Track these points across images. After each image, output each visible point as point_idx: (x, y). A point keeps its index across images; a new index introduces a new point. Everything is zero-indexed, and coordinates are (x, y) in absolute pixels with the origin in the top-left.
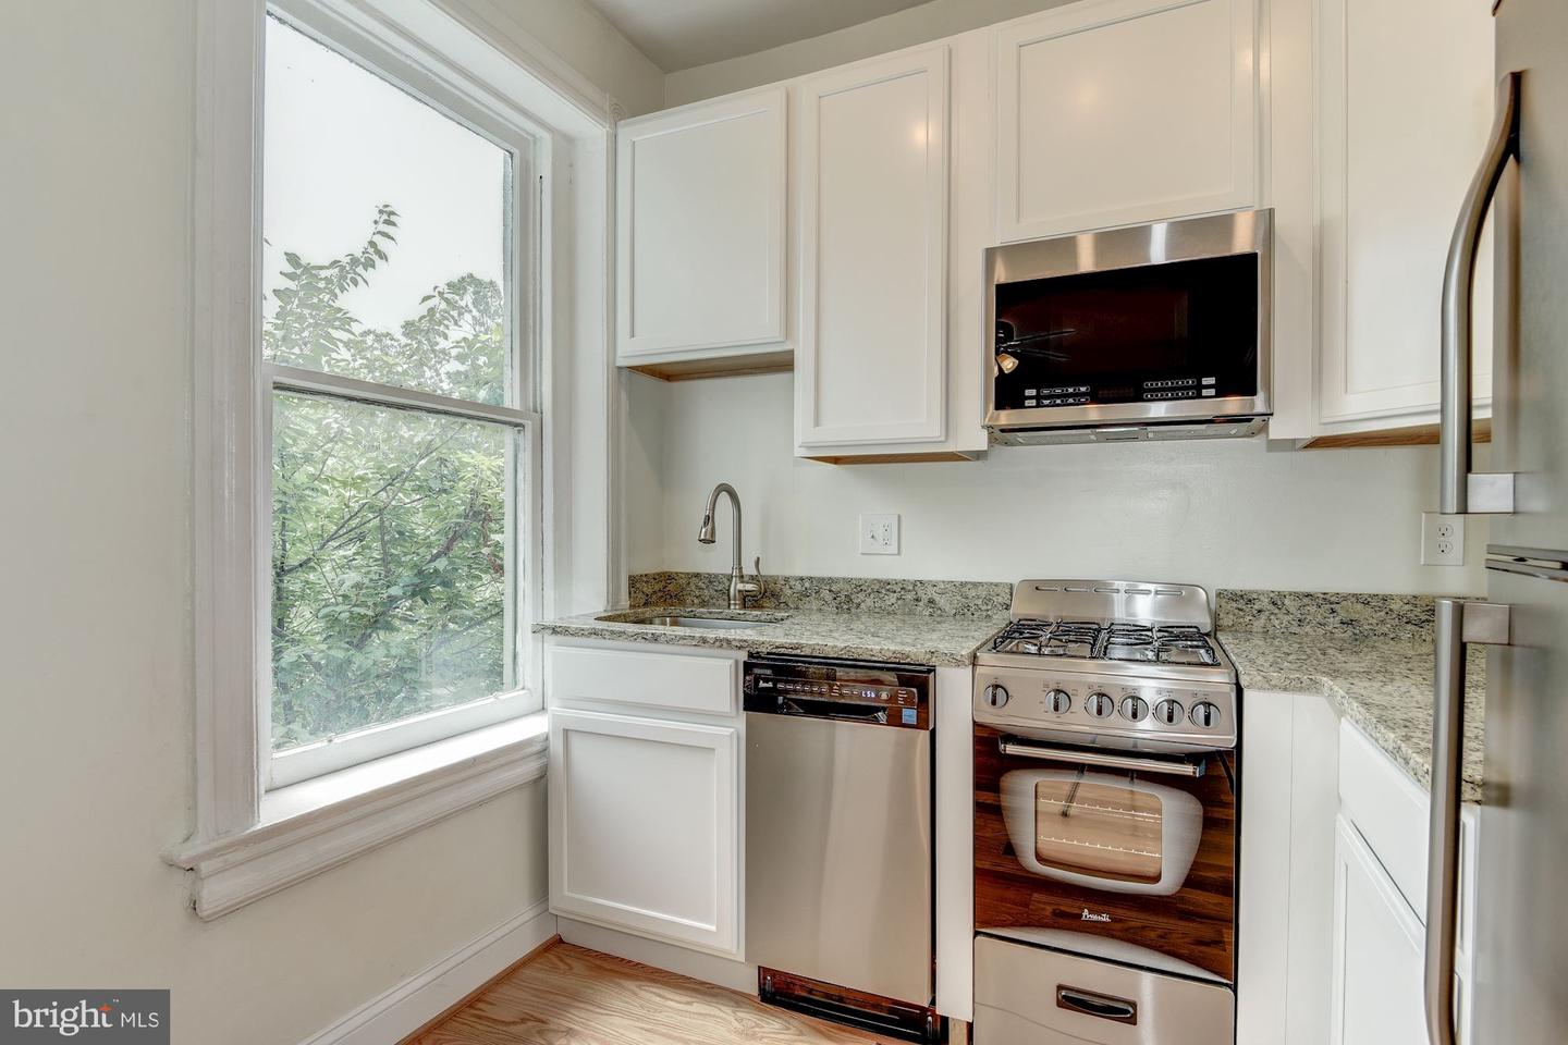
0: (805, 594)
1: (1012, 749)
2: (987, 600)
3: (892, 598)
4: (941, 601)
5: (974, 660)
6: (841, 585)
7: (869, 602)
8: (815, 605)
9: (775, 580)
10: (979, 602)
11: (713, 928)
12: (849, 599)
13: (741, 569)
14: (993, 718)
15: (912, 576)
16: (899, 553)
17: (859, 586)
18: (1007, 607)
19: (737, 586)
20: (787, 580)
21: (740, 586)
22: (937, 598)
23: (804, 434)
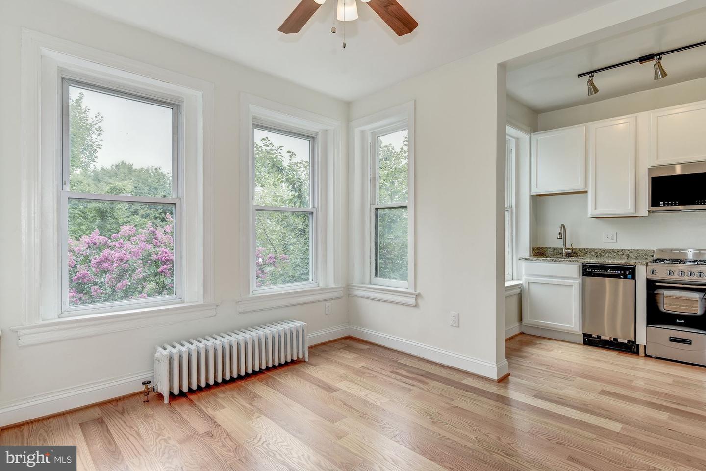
0: (586, 252)
1: (657, 284)
2: (646, 254)
3: (615, 254)
4: (631, 255)
5: (647, 265)
6: (598, 251)
7: (607, 255)
8: (589, 255)
9: (576, 249)
10: (643, 255)
11: (573, 326)
12: (600, 254)
13: (566, 246)
14: (651, 277)
15: (621, 248)
16: (616, 242)
17: (604, 251)
18: (653, 256)
19: (564, 251)
20: (580, 249)
21: (566, 251)
22: (629, 254)
23: (590, 211)
